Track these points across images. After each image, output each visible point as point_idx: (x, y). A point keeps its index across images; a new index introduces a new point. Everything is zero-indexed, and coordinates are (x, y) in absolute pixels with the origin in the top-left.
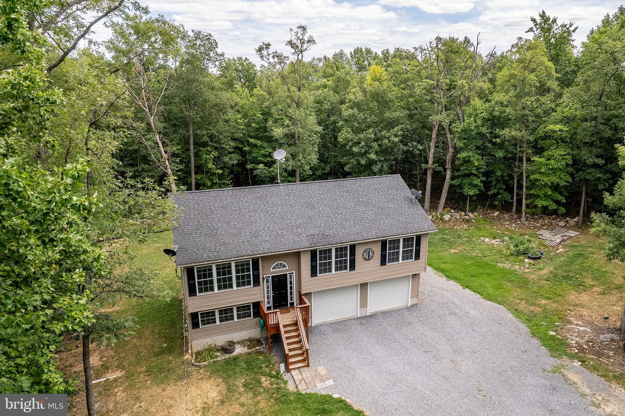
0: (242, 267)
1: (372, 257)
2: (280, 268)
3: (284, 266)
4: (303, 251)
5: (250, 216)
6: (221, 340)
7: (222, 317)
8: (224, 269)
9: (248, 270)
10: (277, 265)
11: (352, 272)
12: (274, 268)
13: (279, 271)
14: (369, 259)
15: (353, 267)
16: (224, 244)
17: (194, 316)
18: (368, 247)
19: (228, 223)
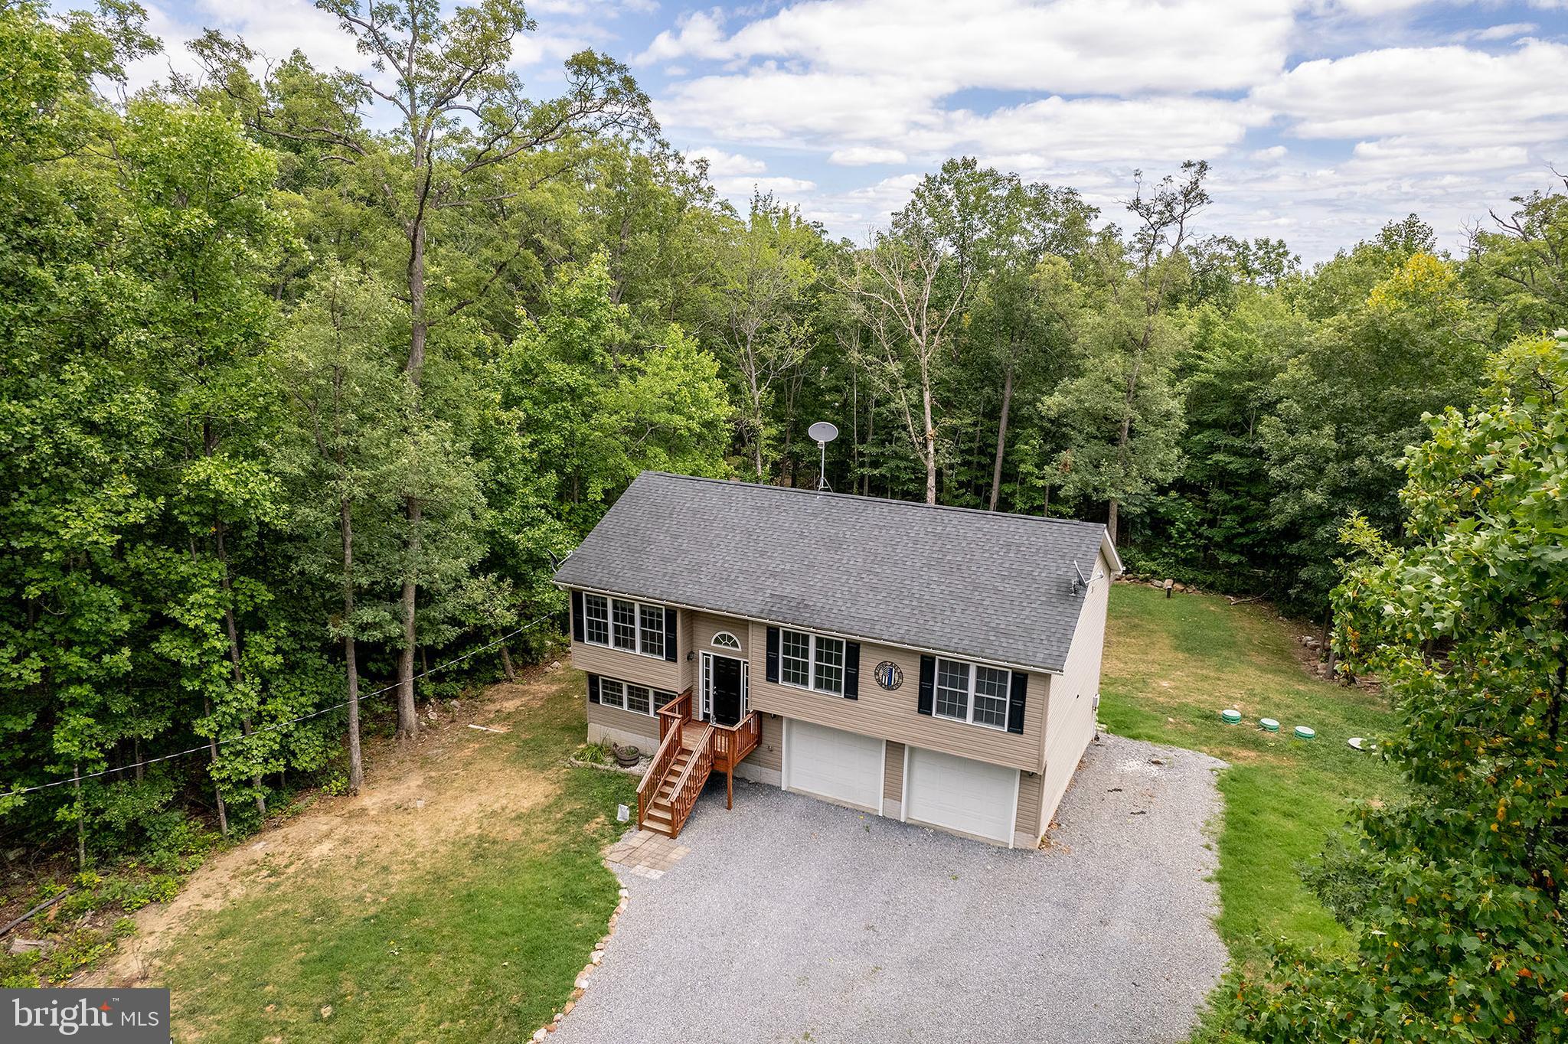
0: (650, 616)
1: (899, 685)
2: (725, 644)
3: (735, 645)
4: (753, 622)
5: (717, 535)
6: (625, 738)
7: (633, 701)
8: (624, 611)
9: (660, 627)
10: (723, 636)
11: (850, 702)
12: (717, 641)
13: (728, 652)
14: (889, 687)
15: (852, 692)
16: (640, 569)
17: (593, 679)
18: (890, 658)
19: (675, 537)
